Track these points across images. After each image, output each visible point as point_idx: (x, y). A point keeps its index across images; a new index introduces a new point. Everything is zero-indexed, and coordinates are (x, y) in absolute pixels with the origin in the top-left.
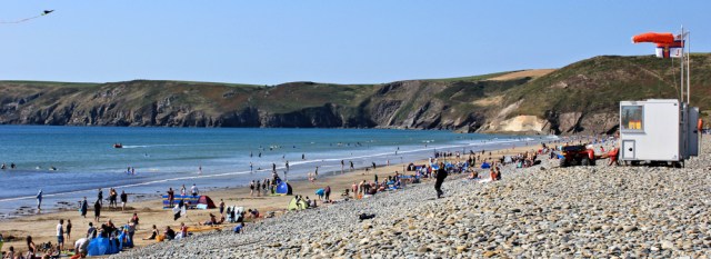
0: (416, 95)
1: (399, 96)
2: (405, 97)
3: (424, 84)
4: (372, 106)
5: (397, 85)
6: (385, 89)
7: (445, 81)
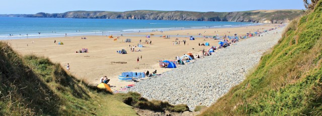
0: (236, 15)
1: (232, 15)
2: (234, 15)
3: (238, 12)
4: (227, 17)
5: (232, 13)
6: (229, 13)
7: (243, 12)
